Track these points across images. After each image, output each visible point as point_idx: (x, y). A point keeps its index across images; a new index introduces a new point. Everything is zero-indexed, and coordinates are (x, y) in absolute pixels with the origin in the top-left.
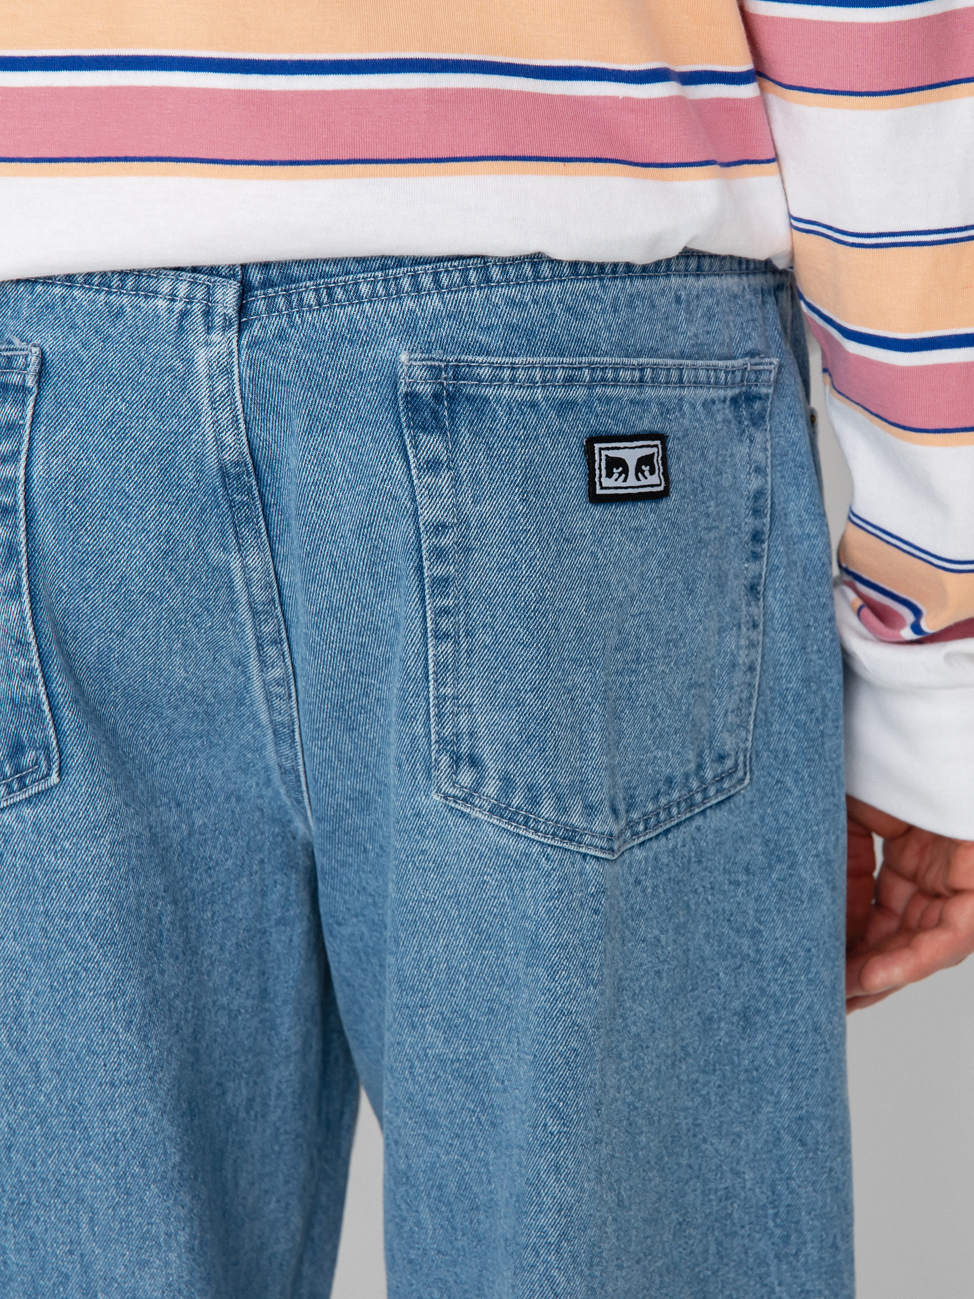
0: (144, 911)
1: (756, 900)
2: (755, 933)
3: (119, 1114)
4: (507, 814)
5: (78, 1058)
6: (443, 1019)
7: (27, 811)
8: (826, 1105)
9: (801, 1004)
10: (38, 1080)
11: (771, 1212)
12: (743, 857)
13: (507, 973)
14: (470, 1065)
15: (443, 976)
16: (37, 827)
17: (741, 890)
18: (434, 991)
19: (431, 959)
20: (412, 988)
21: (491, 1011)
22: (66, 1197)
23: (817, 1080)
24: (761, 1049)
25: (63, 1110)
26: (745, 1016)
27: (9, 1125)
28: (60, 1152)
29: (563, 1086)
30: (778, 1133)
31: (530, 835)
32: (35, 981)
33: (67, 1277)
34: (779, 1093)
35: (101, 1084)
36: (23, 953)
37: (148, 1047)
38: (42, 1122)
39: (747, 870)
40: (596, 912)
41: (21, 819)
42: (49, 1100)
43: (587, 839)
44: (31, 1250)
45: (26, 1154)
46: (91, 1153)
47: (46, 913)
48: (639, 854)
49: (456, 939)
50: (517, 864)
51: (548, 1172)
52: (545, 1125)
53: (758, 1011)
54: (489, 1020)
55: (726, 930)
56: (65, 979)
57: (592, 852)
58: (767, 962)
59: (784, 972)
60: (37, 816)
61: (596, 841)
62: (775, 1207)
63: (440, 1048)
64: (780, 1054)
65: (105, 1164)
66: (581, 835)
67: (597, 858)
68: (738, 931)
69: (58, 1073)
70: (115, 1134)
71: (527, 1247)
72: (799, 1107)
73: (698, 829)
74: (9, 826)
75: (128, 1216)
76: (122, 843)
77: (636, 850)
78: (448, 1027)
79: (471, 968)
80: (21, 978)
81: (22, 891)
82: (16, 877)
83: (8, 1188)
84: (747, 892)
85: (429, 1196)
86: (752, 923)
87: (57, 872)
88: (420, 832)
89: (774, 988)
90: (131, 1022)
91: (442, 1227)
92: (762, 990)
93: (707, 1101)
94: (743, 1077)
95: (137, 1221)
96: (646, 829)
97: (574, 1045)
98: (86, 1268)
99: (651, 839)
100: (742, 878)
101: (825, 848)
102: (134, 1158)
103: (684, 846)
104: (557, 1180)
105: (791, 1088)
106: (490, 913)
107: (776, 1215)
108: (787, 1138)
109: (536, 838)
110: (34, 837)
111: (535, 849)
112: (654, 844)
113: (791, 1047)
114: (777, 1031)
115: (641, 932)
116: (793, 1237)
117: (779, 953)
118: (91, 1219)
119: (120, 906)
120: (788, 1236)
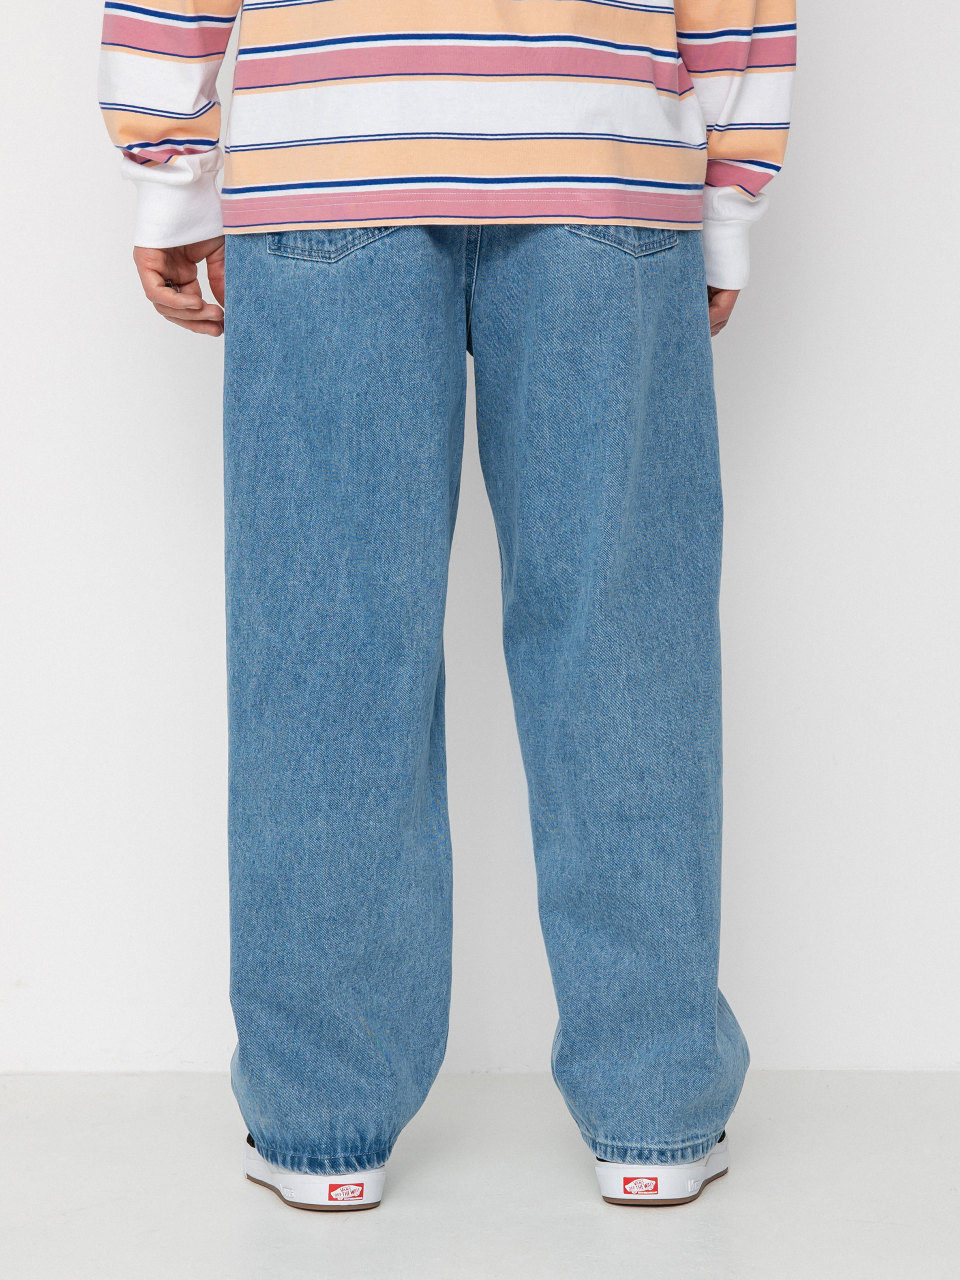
0: (432, 289)
3: (417, 375)
4: (596, 233)
5: (400, 350)
6: (562, 334)
7: (387, 240)
9: (697, 344)
10: (381, 361)
12: (675, 275)
14: (572, 354)
15: (563, 313)
16: (391, 247)
17: (673, 290)
19: (558, 305)
20: (548, 321)
22: (390, 414)
24: (686, 361)
25: (392, 374)
27: (367, 383)
28: (389, 394)
29: (626, 347)
31: (606, 242)
32: (383, 316)
33: (389, 451)
35: (410, 361)
36: (379, 305)
37: (429, 347)
38: (382, 380)
41: (384, 244)
42: (386, 370)
43: (626, 245)
44: (373, 440)
45: (374, 395)
46: (403, 394)
47: (392, 284)
49: (570, 294)
50: (600, 256)
51: (620, 386)
52: (619, 365)
56: (398, 314)
57: (628, 251)
60: (392, 241)
61: (629, 247)
63: (559, 348)
65: (409, 399)
66: (624, 243)
67: (630, 254)
69: (391, 357)
70: (414, 384)
71: (611, 420)
73: (664, 257)
74: (378, 248)
75: (416, 423)
76: (426, 255)
77: (643, 257)
78: (563, 338)
79: (575, 309)
80: (378, 316)
81: (380, 276)
82: (378, 270)
83: (364, 412)
85: (549, 422)
86: (677, 306)
87: (399, 265)
88: (557, 246)
90: (424, 334)
91: (554, 436)
93: (666, 379)
95: (420, 425)
96: (646, 249)
97: (630, 331)
98: (397, 447)
99: (648, 255)
102: (421, 396)
103: (660, 262)
104: (624, 389)
106: (586, 281)
109: (608, 243)
110: (389, 251)
111: (608, 248)
112: (649, 258)
117: (688, 320)
118: (401, 425)
119: (422, 282)
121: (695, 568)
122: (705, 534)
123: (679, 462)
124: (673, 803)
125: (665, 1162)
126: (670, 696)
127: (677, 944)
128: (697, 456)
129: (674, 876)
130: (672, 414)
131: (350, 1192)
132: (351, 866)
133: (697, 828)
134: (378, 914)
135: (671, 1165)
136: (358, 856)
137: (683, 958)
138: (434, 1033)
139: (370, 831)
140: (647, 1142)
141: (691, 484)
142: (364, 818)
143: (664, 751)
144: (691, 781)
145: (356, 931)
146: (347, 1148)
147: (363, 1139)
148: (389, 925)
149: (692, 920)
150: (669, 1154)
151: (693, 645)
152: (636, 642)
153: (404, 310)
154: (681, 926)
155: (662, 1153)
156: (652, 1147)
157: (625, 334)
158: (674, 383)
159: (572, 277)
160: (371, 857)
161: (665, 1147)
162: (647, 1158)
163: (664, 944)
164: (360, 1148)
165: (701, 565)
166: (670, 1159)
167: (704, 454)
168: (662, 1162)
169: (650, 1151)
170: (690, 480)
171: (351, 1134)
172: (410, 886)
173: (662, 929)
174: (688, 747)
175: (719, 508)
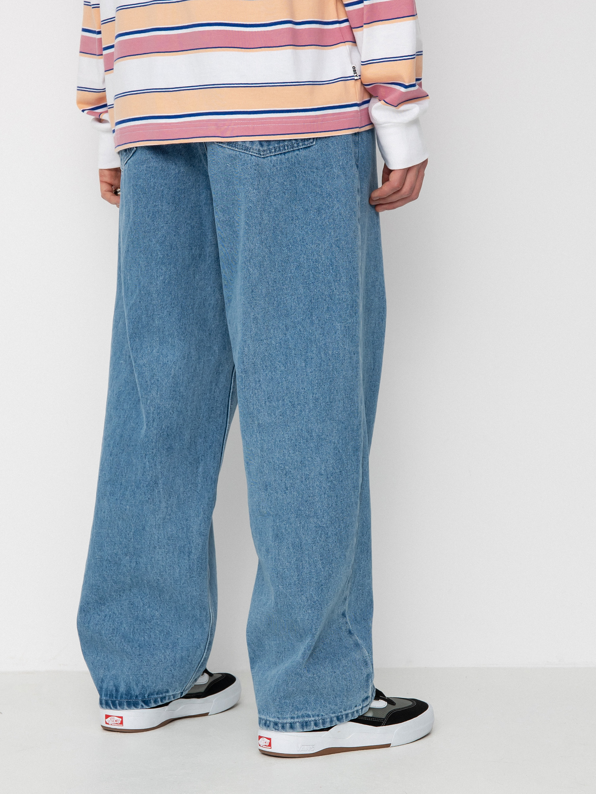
1: (320, 177)
2: (320, 187)
4: (231, 145)
8: (345, 237)
11: (331, 268)
12: (315, 164)
13: (236, 191)
15: (220, 196)
17: (315, 174)
18: (219, 200)
21: (233, 203)
23: (342, 229)
26: (319, 210)
30: (331, 244)
31: (236, 150)
34: (330, 233)
39: (317, 169)
40: (255, 170)
43: (252, 150)
48: (274, 158)
53: (323, 209)
54: (233, 206)
55: (311, 185)
57: (253, 154)
58: (324, 195)
59: (330, 198)
61: (254, 151)
62: (332, 266)
64: (330, 221)
66: (250, 149)
67: (255, 156)
68: (315, 186)
72: (337, 237)
73: (297, 154)
77: (272, 157)
79: (227, 192)
84: (317, 175)
86: (319, 184)
89: (327, 202)
92: (324, 203)
94: (319, 227)
96: (275, 151)
99: (278, 154)
100: (315, 170)
101: (342, 164)
103: (292, 158)
105: (334, 231)
106: (230, 175)
107: (333, 269)
108: (334, 246)
109: (238, 150)
111: (238, 153)
112: (280, 156)
113: (333, 219)
114: (329, 215)
115: (277, 179)
116: (338, 276)
117: (328, 192)
120: (337, 275)
121: (325, 354)
122: (339, 332)
123: (320, 285)
124: (283, 506)
125: (277, 730)
126: (287, 438)
127: (286, 596)
128: (334, 281)
129: (284, 553)
130: (312, 255)
131: (115, 721)
132: (119, 531)
133: (300, 523)
134: (136, 562)
135: (281, 732)
136: (123, 526)
137: (290, 605)
138: (196, 639)
139: (127, 512)
140: (269, 716)
141: (331, 299)
142: (124, 503)
143: (279, 473)
144: (298, 492)
145: (122, 570)
146: (107, 694)
147: (117, 691)
148: (144, 570)
149: (295, 581)
150: (280, 725)
151: (311, 405)
152: (265, 403)
153: (138, 201)
154: (289, 585)
155: (276, 724)
156: (271, 719)
157: (247, 208)
158: (313, 234)
159: (222, 173)
160: (130, 528)
161: (278, 720)
162: (268, 726)
163: (279, 595)
164: (114, 696)
165: (330, 352)
166: (280, 728)
167: (340, 279)
168: (276, 729)
169: (270, 722)
170: (330, 296)
171: (111, 687)
172: (155, 547)
173: (278, 586)
174: (298, 471)
175: (355, 314)
